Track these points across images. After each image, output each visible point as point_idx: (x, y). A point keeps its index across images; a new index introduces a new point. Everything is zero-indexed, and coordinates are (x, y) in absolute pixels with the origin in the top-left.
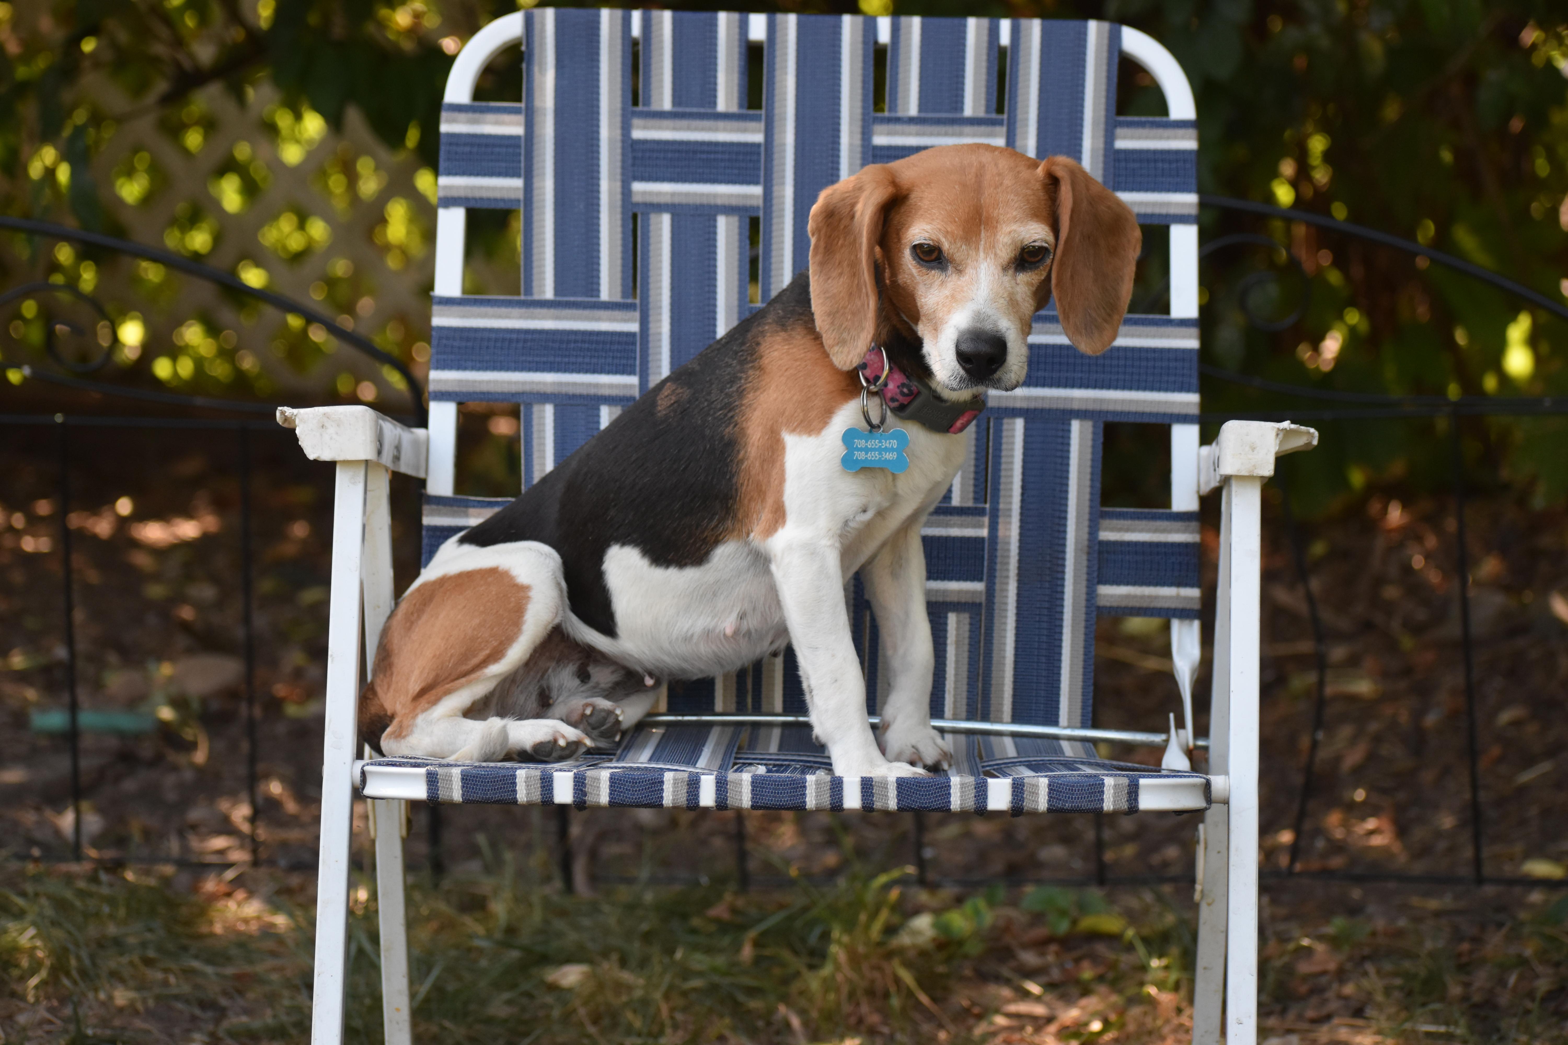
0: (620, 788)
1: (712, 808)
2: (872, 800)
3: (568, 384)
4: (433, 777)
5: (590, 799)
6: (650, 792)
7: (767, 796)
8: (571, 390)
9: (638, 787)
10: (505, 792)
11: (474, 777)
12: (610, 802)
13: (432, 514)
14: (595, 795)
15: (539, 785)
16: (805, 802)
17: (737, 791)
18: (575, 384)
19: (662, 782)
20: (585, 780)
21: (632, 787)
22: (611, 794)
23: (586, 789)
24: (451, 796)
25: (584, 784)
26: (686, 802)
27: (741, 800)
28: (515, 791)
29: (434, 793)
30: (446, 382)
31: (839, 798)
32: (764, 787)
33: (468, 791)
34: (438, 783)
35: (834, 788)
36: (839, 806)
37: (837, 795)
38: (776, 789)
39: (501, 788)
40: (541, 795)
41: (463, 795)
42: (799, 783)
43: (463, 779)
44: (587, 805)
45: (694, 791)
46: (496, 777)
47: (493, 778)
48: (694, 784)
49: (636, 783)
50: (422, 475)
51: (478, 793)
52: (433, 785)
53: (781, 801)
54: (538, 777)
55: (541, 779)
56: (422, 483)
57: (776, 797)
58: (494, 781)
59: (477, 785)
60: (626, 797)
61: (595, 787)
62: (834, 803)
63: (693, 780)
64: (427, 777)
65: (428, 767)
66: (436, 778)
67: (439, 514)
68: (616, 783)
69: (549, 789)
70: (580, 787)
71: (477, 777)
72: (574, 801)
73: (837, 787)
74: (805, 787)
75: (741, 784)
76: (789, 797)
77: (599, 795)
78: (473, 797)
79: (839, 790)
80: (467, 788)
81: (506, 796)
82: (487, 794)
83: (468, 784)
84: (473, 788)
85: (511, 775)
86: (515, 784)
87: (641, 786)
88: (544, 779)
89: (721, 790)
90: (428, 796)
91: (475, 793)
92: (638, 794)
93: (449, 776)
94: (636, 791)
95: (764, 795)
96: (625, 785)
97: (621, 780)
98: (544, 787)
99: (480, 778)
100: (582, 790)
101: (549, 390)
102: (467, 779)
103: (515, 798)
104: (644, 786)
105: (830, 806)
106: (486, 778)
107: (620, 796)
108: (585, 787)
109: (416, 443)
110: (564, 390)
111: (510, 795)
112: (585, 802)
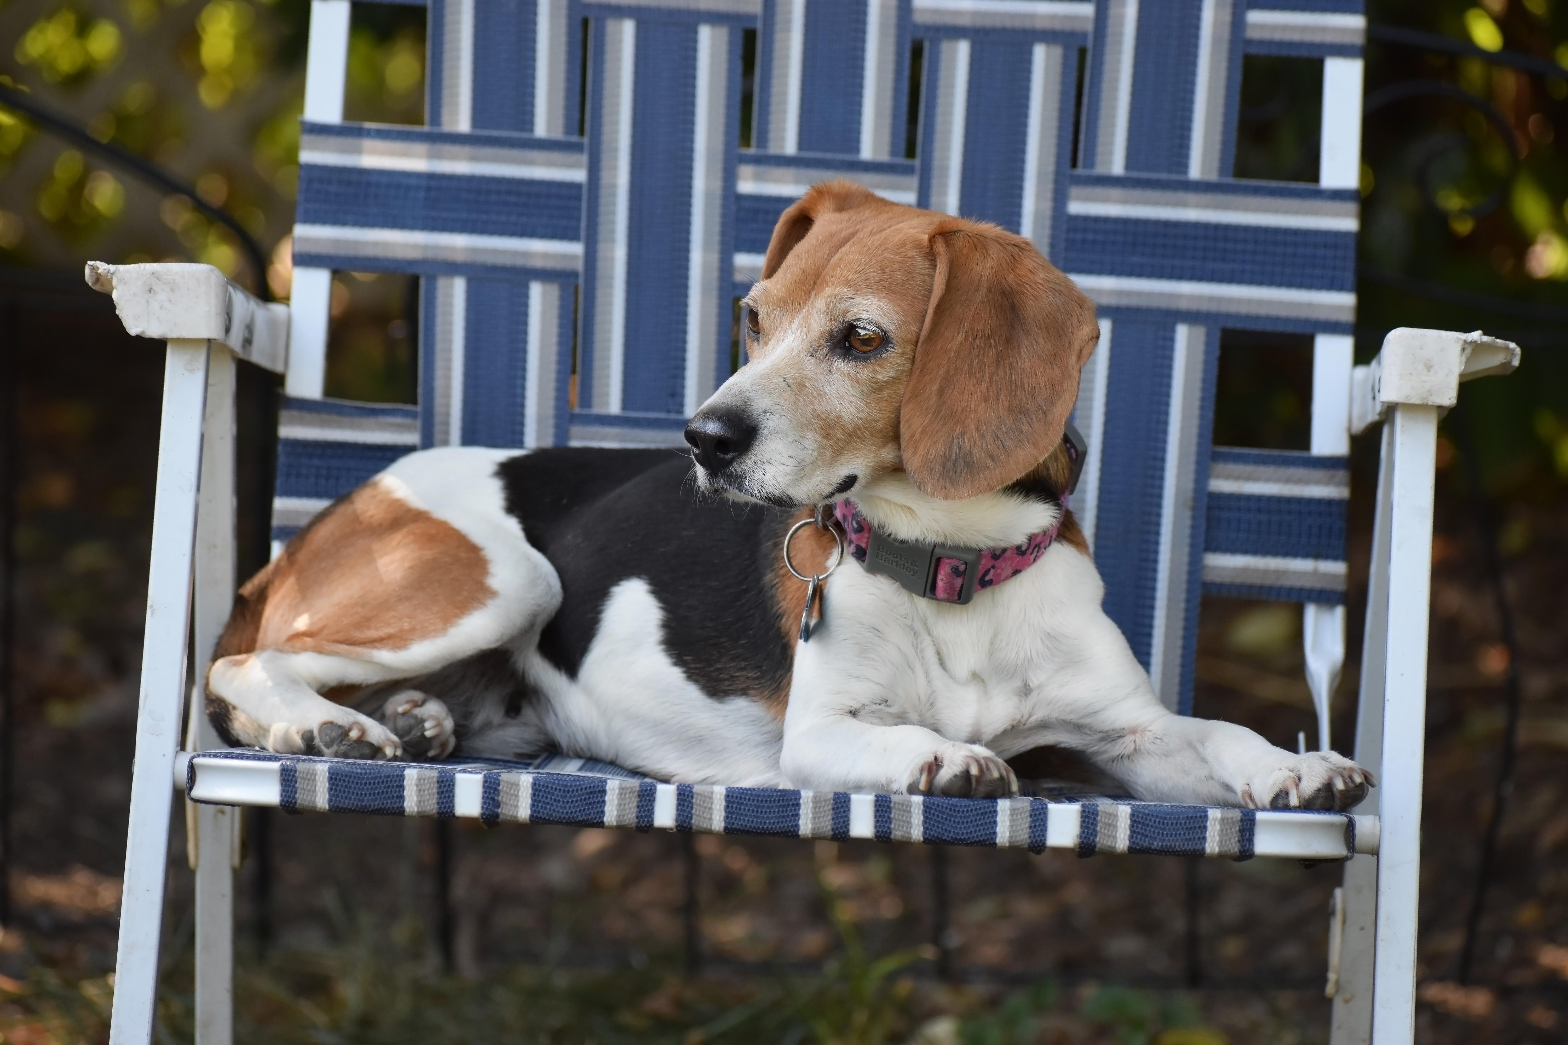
0: (547, 798)
1: (671, 829)
2: (889, 828)
3: (485, 251)
4: (289, 775)
5: (505, 811)
6: (586, 804)
7: (746, 815)
8: (490, 260)
9: (570, 797)
10: (389, 798)
11: (346, 776)
12: (531, 816)
13: (292, 422)
14: (511, 805)
15: (435, 790)
16: (797, 826)
17: (705, 808)
18: (495, 252)
19: (604, 792)
20: (499, 785)
21: (562, 796)
22: (533, 805)
23: (500, 798)
24: (314, 802)
25: (496, 791)
26: (636, 820)
27: (710, 819)
28: (401, 798)
29: (289, 797)
30: (317, 241)
31: (844, 822)
32: (742, 804)
33: (338, 796)
34: (296, 782)
35: (838, 808)
36: (844, 832)
37: (842, 817)
38: (759, 807)
39: (383, 792)
40: (438, 803)
41: (330, 800)
42: (791, 800)
43: (330, 779)
44: (499, 820)
45: (647, 805)
46: (376, 778)
47: (372, 778)
48: (648, 795)
49: (568, 791)
50: (279, 368)
51: (350, 798)
52: (289, 786)
53: (765, 823)
54: (435, 780)
55: (438, 782)
56: (278, 380)
57: (758, 817)
58: (374, 783)
59: (350, 787)
60: (554, 810)
61: (512, 795)
62: (837, 828)
63: (646, 790)
64: (282, 774)
65: (284, 762)
66: (294, 776)
67: (302, 423)
68: (540, 791)
69: (449, 797)
70: (492, 795)
71: (350, 777)
72: (483, 814)
73: (842, 807)
74: (798, 805)
75: (711, 798)
76: (776, 817)
77: (516, 806)
78: (344, 803)
79: (844, 811)
80: (336, 790)
81: (389, 804)
82: (363, 800)
83: (337, 785)
84: (345, 792)
85: (397, 776)
86: (401, 787)
87: (574, 796)
88: (442, 781)
89: (684, 805)
90: (282, 801)
91: (346, 798)
92: (570, 807)
93: (312, 774)
94: (568, 802)
95: (742, 814)
96: (553, 794)
97: (547, 787)
98: (442, 792)
99: (355, 777)
100: (493, 799)
101: (460, 258)
102: (336, 779)
103: (402, 807)
104: (579, 795)
105: (831, 833)
106: (363, 778)
107: (546, 808)
108: (498, 795)
109: (273, 324)
110: (480, 259)
111: (395, 802)
112: (497, 816)
